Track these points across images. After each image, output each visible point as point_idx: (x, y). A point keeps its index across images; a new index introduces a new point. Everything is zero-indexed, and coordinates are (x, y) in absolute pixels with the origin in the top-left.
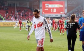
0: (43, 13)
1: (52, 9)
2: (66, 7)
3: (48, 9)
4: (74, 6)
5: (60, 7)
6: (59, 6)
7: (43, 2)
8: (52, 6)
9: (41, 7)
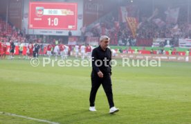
0: (31, 26)
1: (49, 19)
2: (80, 16)
3: (41, 19)
4: (98, 14)
5: (68, 14)
6: (66, 13)
7: (31, 3)
8: (50, 12)
9: (27, 14)
